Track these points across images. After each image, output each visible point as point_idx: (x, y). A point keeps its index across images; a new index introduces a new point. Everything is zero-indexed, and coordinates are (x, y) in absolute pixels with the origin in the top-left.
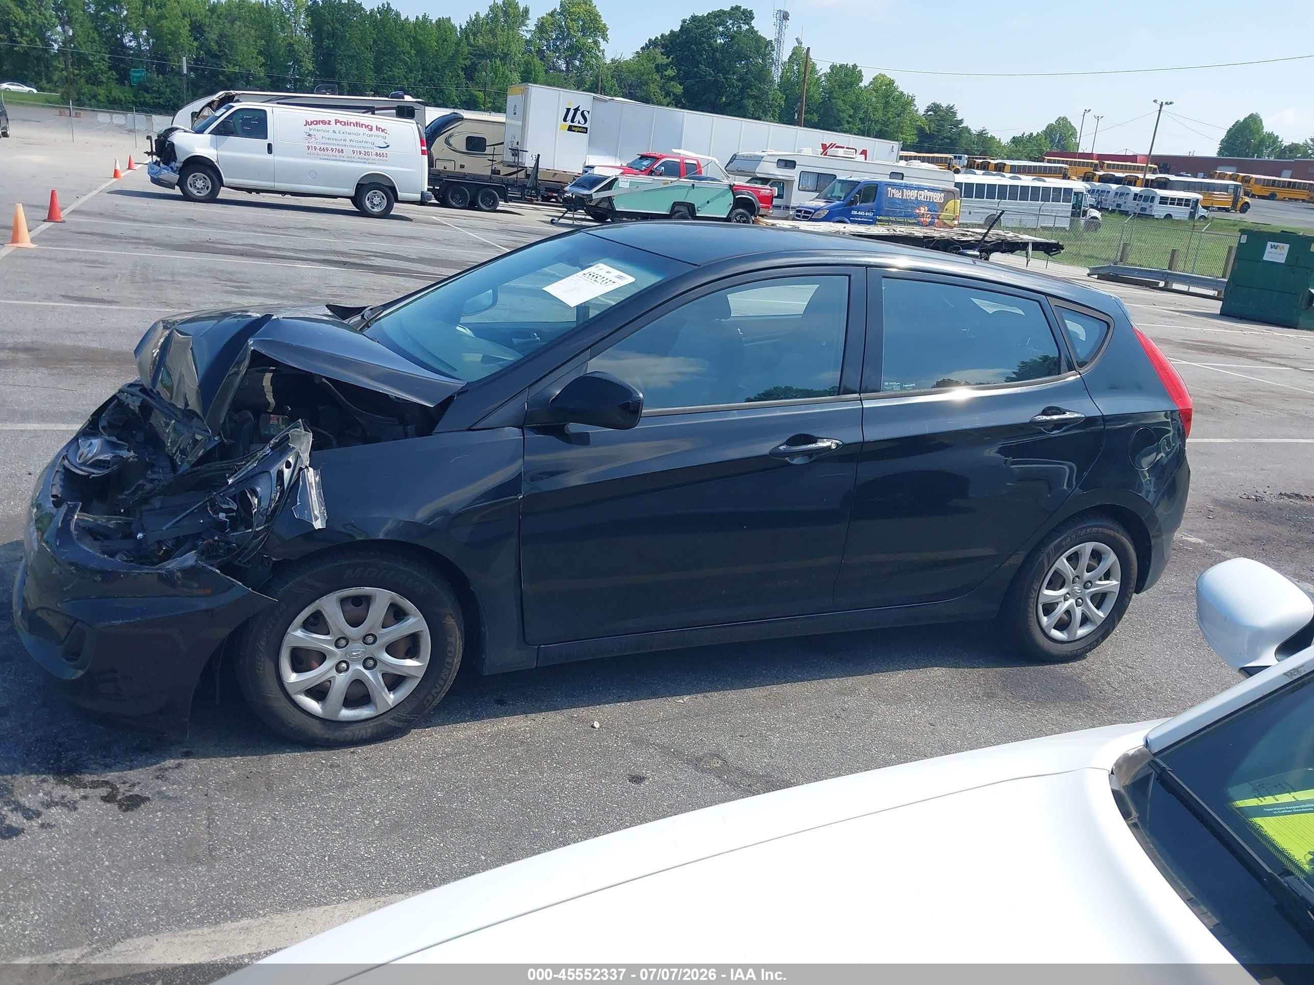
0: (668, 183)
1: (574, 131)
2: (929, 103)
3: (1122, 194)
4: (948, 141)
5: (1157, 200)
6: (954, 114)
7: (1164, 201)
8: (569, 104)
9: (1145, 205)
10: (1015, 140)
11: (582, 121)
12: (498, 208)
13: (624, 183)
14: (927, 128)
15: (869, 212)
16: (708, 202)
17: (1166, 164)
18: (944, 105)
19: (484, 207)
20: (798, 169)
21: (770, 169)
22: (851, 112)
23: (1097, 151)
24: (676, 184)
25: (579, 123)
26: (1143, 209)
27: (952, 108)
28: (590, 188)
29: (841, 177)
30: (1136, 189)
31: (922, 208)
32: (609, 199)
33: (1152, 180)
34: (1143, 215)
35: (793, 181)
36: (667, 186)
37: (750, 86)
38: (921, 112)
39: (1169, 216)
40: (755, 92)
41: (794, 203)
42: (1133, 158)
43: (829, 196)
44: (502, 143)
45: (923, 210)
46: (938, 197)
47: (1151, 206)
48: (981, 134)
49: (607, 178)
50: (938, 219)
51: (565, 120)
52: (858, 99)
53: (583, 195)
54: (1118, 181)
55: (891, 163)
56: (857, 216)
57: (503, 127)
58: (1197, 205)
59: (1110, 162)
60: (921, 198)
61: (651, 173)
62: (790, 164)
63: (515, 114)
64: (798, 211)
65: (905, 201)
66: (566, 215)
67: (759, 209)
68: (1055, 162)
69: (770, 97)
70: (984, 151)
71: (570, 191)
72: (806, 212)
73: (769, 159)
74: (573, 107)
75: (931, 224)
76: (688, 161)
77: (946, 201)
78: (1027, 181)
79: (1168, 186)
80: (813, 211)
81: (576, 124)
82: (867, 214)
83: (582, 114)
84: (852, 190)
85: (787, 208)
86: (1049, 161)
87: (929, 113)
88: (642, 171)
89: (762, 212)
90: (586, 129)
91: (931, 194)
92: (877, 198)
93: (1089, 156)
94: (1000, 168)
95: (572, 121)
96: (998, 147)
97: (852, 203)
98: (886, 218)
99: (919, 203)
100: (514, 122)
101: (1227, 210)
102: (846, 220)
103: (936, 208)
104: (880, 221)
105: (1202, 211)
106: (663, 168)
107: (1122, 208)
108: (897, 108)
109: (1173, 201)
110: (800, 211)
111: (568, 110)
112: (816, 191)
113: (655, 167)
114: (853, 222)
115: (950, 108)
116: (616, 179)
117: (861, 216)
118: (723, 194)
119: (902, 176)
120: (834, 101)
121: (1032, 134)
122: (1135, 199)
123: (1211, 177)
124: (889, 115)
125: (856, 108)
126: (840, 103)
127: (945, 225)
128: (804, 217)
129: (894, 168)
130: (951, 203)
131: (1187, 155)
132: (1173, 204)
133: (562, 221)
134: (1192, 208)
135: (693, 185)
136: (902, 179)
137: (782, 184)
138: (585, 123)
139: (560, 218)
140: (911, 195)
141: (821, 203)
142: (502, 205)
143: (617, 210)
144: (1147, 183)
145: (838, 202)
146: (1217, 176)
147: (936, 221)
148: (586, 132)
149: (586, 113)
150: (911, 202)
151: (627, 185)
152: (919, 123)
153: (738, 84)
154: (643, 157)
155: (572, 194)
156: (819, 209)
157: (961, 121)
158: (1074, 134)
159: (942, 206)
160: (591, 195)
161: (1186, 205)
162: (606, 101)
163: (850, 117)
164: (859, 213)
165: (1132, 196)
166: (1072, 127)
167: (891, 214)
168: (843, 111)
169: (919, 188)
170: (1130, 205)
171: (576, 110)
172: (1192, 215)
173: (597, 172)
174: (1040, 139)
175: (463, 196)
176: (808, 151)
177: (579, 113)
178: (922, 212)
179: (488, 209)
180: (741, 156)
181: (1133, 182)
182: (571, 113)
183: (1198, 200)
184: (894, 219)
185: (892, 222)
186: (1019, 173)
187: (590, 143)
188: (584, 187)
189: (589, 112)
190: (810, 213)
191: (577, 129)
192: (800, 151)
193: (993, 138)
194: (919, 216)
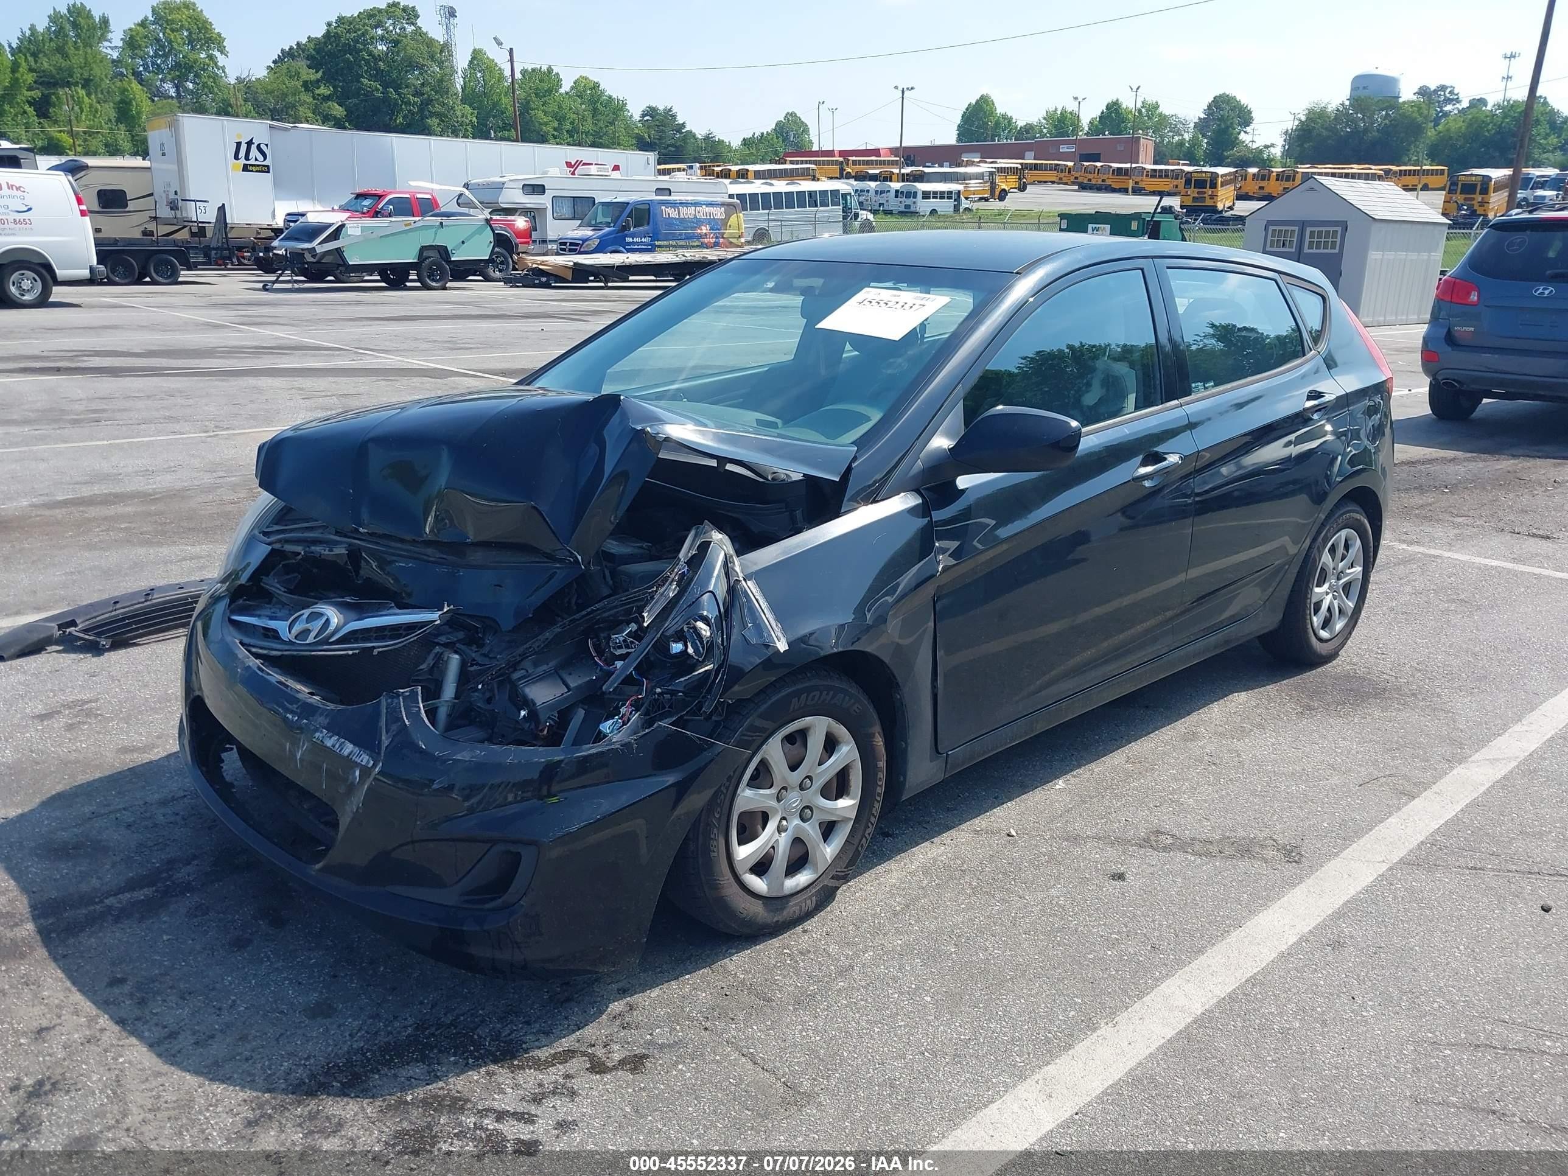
0: (410, 224)
1: (252, 171)
2: (644, 107)
3: (882, 192)
4: (673, 149)
5: (920, 195)
6: (674, 117)
7: (926, 195)
8: (239, 136)
9: (909, 201)
10: (746, 142)
11: (260, 158)
12: (180, 279)
13: (354, 229)
14: (646, 136)
15: (645, 237)
16: (463, 242)
17: (910, 155)
18: (661, 108)
19: (160, 279)
20: (549, 194)
21: (514, 197)
22: (556, 124)
23: (838, 148)
24: (421, 224)
25: (256, 160)
26: (907, 207)
27: (670, 110)
28: (310, 241)
29: (600, 198)
30: (896, 185)
31: (703, 228)
32: (339, 251)
33: (907, 175)
34: (908, 213)
35: (546, 209)
36: (410, 227)
37: (429, 101)
38: (637, 117)
39: (933, 212)
40: (438, 108)
41: (551, 235)
42: (876, 152)
43: (593, 222)
44: (152, 194)
45: (704, 230)
46: (718, 213)
47: (914, 203)
48: (708, 138)
49: (330, 225)
50: (723, 238)
51: (236, 157)
52: (560, 107)
53: (302, 249)
54: (874, 178)
55: (653, 178)
56: (633, 243)
57: (147, 174)
58: (959, 196)
59: (854, 158)
60: (700, 216)
61: (376, 214)
62: (539, 189)
63: (164, 154)
64: (561, 244)
65: (682, 221)
66: (281, 278)
67: (517, 245)
68: (797, 163)
69: (458, 113)
70: (714, 157)
71: (280, 246)
72: (571, 244)
73: (512, 185)
74: (244, 141)
75: (716, 245)
76: (419, 196)
77: (728, 216)
78: (781, 186)
79: (925, 179)
80: (581, 242)
81: (252, 162)
82: (643, 240)
83: (259, 147)
84: (622, 213)
85: (544, 241)
86: (792, 162)
87: (646, 118)
88: (364, 213)
89: (521, 248)
90: (268, 167)
91: (709, 209)
92: (651, 220)
93: (830, 153)
94: (743, 175)
95: (247, 158)
96: (728, 152)
97: (625, 228)
98: (666, 243)
99: (699, 222)
100: (164, 166)
101: (986, 200)
102: (622, 249)
103: (718, 226)
104: (659, 246)
105: (965, 204)
106: (391, 207)
107: (886, 208)
108: (608, 115)
109: (935, 195)
110: (565, 244)
111: (239, 144)
112: (574, 218)
113: (380, 206)
114: (629, 251)
115: (668, 111)
116: (343, 226)
117: (637, 243)
118: (479, 231)
119: (669, 192)
120: (532, 112)
121: (762, 134)
122: (896, 196)
123: (959, 165)
124: (601, 124)
125: (560, 119)
126: (541, 114)
127: (732, 245)
128: (570, 250)
129: (659, 183)
130: (733, 219)
131: (929, 144)
132: (936, 198)
133: (276, 286)
134: (955, 200)
135: (441, 224)
136: (670, 195)
137: (533, 214)
138: (265, 158)
139: (274, 282)
140: (688, 212)
141: (588, 232)
142: (185, 275)
143: (350, 263)
144: (904, 178)
145: (607, 229)
146: (964, 163)
147: (721, 240)
148: (268, 172)
149: (263, 147)
150: (691, 221)
151: (358, 232)
152: (636, 131)
153: (416, 99)
154: (360, 196)
155: (286, 250)
156: (587, 240)
157: (683, 125)
158: (806, 130)
159: (725, 222)
160: (314, 248)
161: (949, 198)
162: (287, 129)
163: (555, 129)
164: (635, 240)
165: (893, 193)
166: (802, 123)
167: (670, 237)
168: (546, 124)
169: (697, 204)
170: (894, 204)
171: (250, 143)
172: (956, 208)
173: (313, 218)
174: (772, 139)
175: (129, 268)
176: (554, 172)
177: (254, 148)
178: (704, 231)
179: (165, 281)
180: (475, 184)
181: (888, 178)
182: (244, 147)
183: (959, 191)
184: (674, 243)
185: (673, 246)
186: (770, 178)
187: (277, 184)
188: (297, 239)
189: (267, 145)
190: (577, 245)
191: (254, 169)
192: (546, 172)
193: (721, 142)
194: (701, 236)
